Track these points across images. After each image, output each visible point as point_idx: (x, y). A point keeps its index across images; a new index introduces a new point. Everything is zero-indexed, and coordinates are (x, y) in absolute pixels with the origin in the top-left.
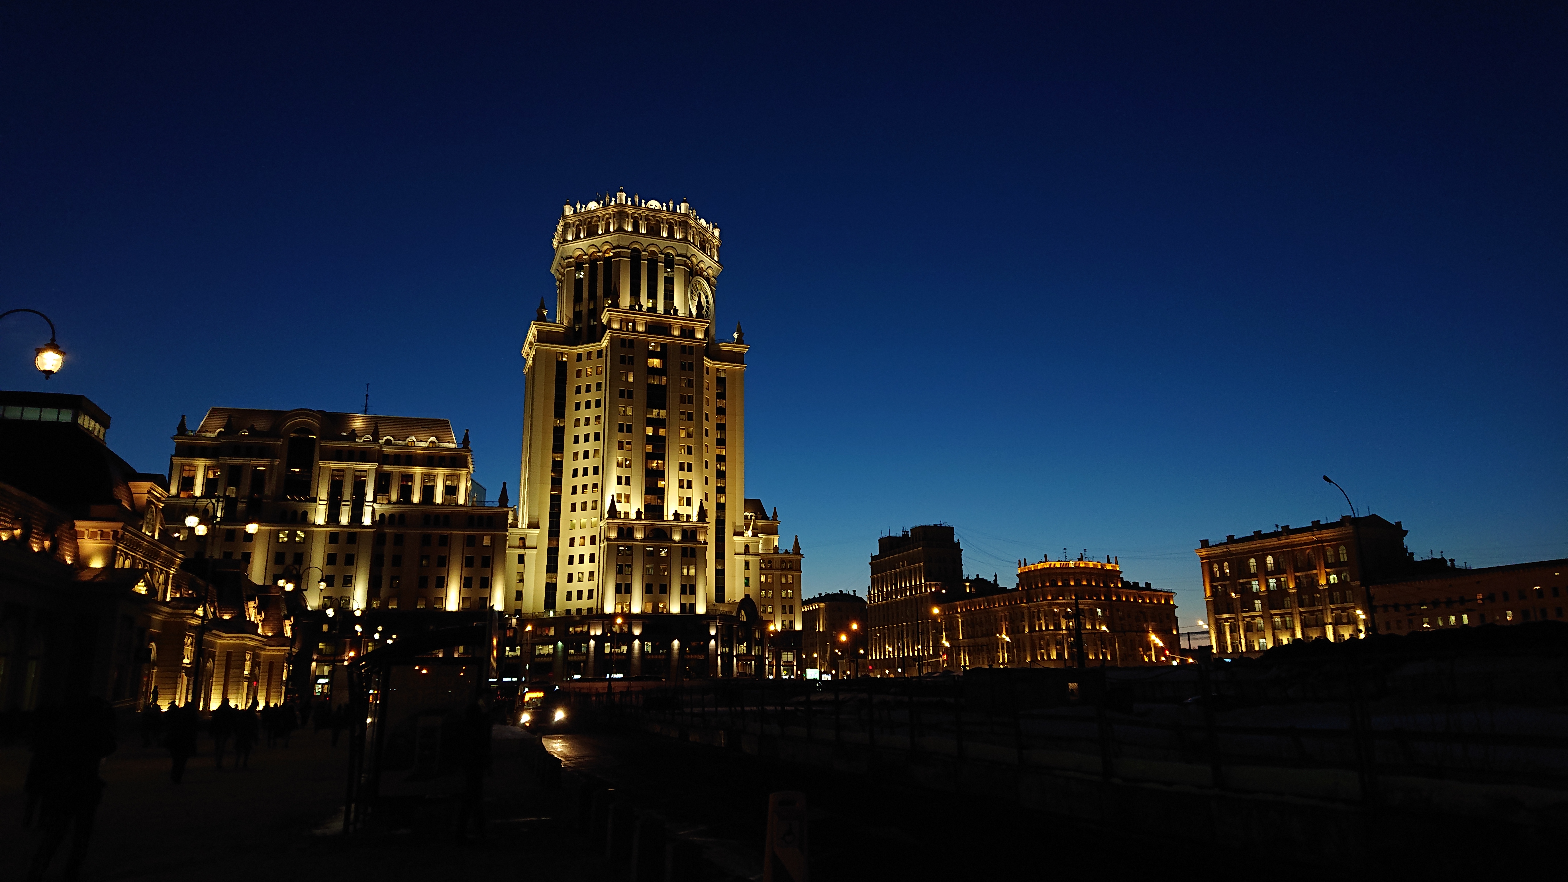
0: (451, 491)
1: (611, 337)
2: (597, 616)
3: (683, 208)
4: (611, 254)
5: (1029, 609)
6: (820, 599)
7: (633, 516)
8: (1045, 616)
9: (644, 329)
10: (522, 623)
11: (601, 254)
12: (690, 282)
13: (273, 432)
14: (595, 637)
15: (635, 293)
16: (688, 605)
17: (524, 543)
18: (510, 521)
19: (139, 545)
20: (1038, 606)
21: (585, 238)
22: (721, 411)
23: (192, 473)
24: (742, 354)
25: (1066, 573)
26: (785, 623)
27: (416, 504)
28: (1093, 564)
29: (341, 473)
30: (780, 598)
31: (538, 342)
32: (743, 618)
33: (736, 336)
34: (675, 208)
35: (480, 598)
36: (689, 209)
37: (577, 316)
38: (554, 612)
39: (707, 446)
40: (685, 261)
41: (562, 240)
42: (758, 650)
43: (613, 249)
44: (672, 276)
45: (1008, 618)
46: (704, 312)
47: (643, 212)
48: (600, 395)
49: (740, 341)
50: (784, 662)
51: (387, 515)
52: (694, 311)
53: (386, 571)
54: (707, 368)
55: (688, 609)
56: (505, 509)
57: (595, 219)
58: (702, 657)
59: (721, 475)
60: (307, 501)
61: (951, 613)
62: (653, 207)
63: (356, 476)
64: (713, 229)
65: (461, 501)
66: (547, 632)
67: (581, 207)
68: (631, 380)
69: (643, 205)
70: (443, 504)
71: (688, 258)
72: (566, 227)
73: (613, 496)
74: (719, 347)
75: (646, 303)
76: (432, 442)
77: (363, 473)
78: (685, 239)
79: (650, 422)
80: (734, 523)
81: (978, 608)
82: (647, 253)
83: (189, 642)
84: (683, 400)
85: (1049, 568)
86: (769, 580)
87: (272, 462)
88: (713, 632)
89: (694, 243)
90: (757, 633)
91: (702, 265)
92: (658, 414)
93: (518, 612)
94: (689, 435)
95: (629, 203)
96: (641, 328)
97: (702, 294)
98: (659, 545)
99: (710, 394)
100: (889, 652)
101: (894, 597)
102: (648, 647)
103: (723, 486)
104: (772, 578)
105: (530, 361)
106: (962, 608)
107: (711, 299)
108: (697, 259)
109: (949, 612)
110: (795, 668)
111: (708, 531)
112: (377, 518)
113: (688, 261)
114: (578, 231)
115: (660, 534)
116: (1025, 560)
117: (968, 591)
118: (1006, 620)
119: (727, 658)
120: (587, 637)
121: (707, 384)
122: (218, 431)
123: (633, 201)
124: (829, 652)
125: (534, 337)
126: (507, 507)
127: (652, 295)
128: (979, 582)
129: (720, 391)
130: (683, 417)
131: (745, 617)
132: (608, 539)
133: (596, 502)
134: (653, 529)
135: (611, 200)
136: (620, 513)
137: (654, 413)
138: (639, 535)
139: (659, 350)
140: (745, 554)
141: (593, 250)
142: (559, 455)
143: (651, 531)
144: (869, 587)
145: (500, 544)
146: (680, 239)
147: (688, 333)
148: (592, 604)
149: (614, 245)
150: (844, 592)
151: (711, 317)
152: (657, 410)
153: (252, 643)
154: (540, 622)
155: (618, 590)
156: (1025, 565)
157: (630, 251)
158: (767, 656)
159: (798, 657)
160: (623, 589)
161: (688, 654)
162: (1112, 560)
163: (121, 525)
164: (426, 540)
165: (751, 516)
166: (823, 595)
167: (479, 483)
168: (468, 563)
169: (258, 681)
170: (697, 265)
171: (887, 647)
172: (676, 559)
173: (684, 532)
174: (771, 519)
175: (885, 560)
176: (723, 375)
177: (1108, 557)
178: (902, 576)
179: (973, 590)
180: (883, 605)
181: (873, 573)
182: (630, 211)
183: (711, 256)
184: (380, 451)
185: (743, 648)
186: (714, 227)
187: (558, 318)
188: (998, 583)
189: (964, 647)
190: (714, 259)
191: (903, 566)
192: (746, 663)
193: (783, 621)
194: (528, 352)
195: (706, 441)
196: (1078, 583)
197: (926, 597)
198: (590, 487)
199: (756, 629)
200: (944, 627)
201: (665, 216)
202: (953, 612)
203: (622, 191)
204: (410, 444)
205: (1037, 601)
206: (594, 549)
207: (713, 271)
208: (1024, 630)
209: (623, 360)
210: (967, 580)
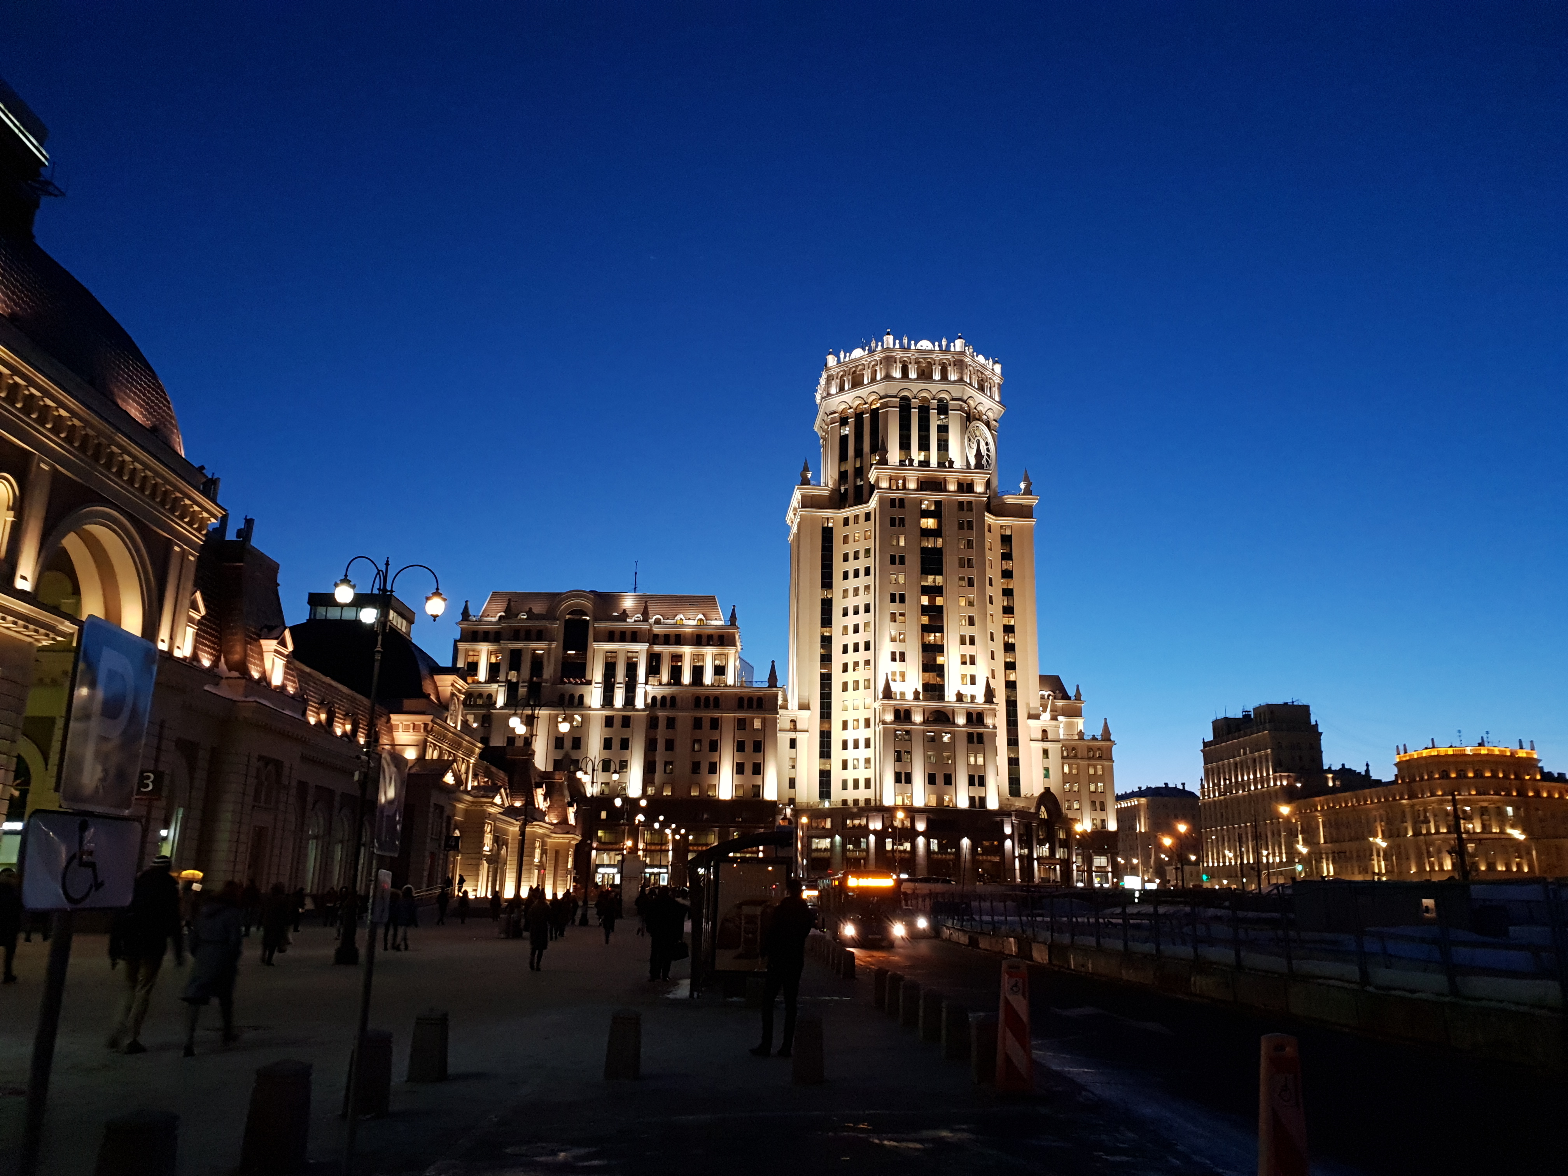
0: (720, 671)
1: (880, 497)
2: (875, 808)
3: (959, 345)
4: (878, 405)
5: (1412, 806)
6: (1140, 793)
7: (910, 696)
8: (1435, 816)
9: (916, 486)
10: (797, 813)
11: (867, 405)
12: (967, 428)
13: (550, 615)
14: (875, 832)
15: (905, 445)
16: (977, 799)
17: (795, 726)
18: (780, 702)
19: (445, 737)
20: (1425, 803)
21: (849, 389)
22: (1007, 574)
23: (475, 658)
24: (1031, 506)
25: (1461, 762)
26: (1095, 822)
27: (686, 685)
28: (1499, 750)
29: (613, 654)
30: (1087, 793)
31: (802, 507)
32: (1044, 814)
33: (1022, 486)
34: (948, 346)
35: (753, 786)
36: (966, 346)
37: (843, 476)
38: (830, 802)
39: (991, 615)
40: (961, 405)
41: (825, 395)
42: (1064, 852)
43: (880, 399)
44: (946, 424)
45: (1384, 819)
46: (984, 462)
47: (913, 355)
48: (869, 562)
49: (1028, 492)
50: (1097, 867)
51: (659, 697)
52: (973, 462)
53: (660, 757)
54: (990, 526)
55: (977, 803)
56: (775, 689)
57: (860, 367)
58: (997, 859)
59: (1009, 648)
60: (582, 683)
61: (1308, 811)
62: (923, 348)
63: (628, 658)
64: (993, 365)
65: (730, 681)
66: (823, 824)
67: (845, 357)
68: (902, 543)
69: (913, 347)
70: (712, 685)
71: (965, 402)
72: (829, 379)
73: (887, 674)
74: (1003, 500)
75: (917, 456)
76: (701, 620)
77: (635, 654)
78: (961, 380)
79: (925, 590)
80: (1028, 704)
81: (1343, 805)
82: (917, 400)
83: (488, 830)
84: (961, 564)
85: (1438, 756)
86: (1074, 771)
87: (550, 645)
88: (1008, 830)
89: (970, 384)
90: (1061, 833)
91: (980, 408)
92: (934, 581)
93: (792, 801)
94: (971, 604)
95: (897, 346)
96: (912, 485)
97: (981, 440)
98: (941, 730)
99: (993, 554)
100: (1230, 859)
101: (1234, 792)
102: (934, 845)
103: (1012, 660)
104: (1078, 768)
105: (794, 529)
106: (1323, 805)
107: (992, 446)
108: (974, 401)
109: (1306, 810)
110: (1110, 875)
111: (997, 713)
112: (649, 701)
113: (964, 405)
114: (842, 382)
115: (942, 718)
116: (1405, 745)
117: (1331, 784)
118: (1381, 821)
119: (1027, 861)
120: (865, 831)
121: (989, 544)
122: (499, 615)
123: (901, 344)
124: (1153, 857)
125: (799, 502)
126: (776, 687)
127: (924, 446)
128: (1344, 773)
129: (1005, 551)
130: (963, 583)
131: (1045, 813)
132: (884, 722)
133: (869, 680)
134: (935, 711)
135: (877, 346)
136: (895, 694)
137: (929, 580)
138: (918, 718)
139: (933, 508)
140: (1042, 740)
141: (858, 402)
142: (828, 629)
143: (931, 714)
144: (1202, 780)
145: (770, 727)
146: (955, 381)
147: (966, 487)
148: (869, 794)
149: (881, 395)
150: (1170, 786)
151: (992, 466)
152: (933, 577)
153: (541, 831)
154: (816, 814)
155: (898, 779)
156: (1406, 752)
157: (898, 400)
158: (1074, 860)
159: (1115, 864)
160: (903, 778)
161: (981, 854)
162: (1527, 745)
163: (430, 717)
164: (697, 723)
165: (1049, 695)
166: (1144, 788)
167: (748, 661)
168: (740, 747)
169: (545, 870)
170: (975, 409)
171: (1227, 852)
172: (962, 745)
173: (969, 715)
174: (1073, 698)
175: (1221, 747)
176: (1008, 533)
177: (1520, 741)
178: (1242, 767)
179: (1338, 783)
180: (1221, 801)
181: (1206, 763)
182: (899, 355)
183: (991, 396)
184: (650, 630)
185: (1044, 849)
186: (995, 362)
187: (822, 480)
188: (1371, 774)
189: (1326, 853)
190: (994, 400)
191: (1245, 753)
192: (1050, 867)
193: (1093, 820)
194: (793, 518)
195: (990, 609)
196: (1479, 775)
197: (1276, 792)
198: (862, 664)
199: (1060, 828)
200: (1299, 829)
201: (937, 357)
202: (1311, 811)
203: (888, 334)
204: (678, 623)
205: (1422, 797)
206: (869, 733)
207: (994, 413)
208: (1407, 834)
209: (893, 522)
210: (1330, 770)
